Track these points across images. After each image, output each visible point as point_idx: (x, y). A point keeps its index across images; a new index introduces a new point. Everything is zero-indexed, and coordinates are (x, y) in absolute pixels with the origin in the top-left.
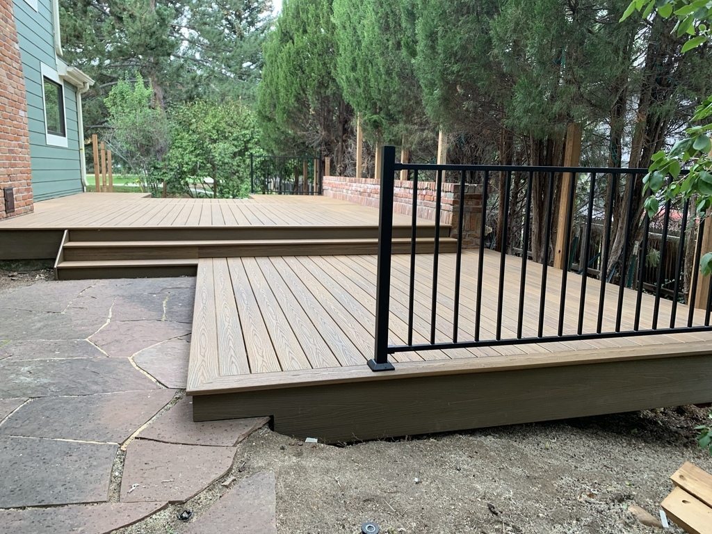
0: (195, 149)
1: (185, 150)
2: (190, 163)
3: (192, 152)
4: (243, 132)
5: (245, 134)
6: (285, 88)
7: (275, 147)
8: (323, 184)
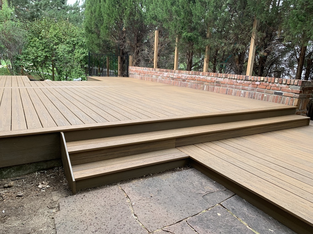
0: (45, 48)
1: (38, 48)
2: (42, 56)
3: (43, 49)
4: (72, 39)
5: (74, 40)
6: (108, 15)
7: (97, 49)
8: (129, 71)
